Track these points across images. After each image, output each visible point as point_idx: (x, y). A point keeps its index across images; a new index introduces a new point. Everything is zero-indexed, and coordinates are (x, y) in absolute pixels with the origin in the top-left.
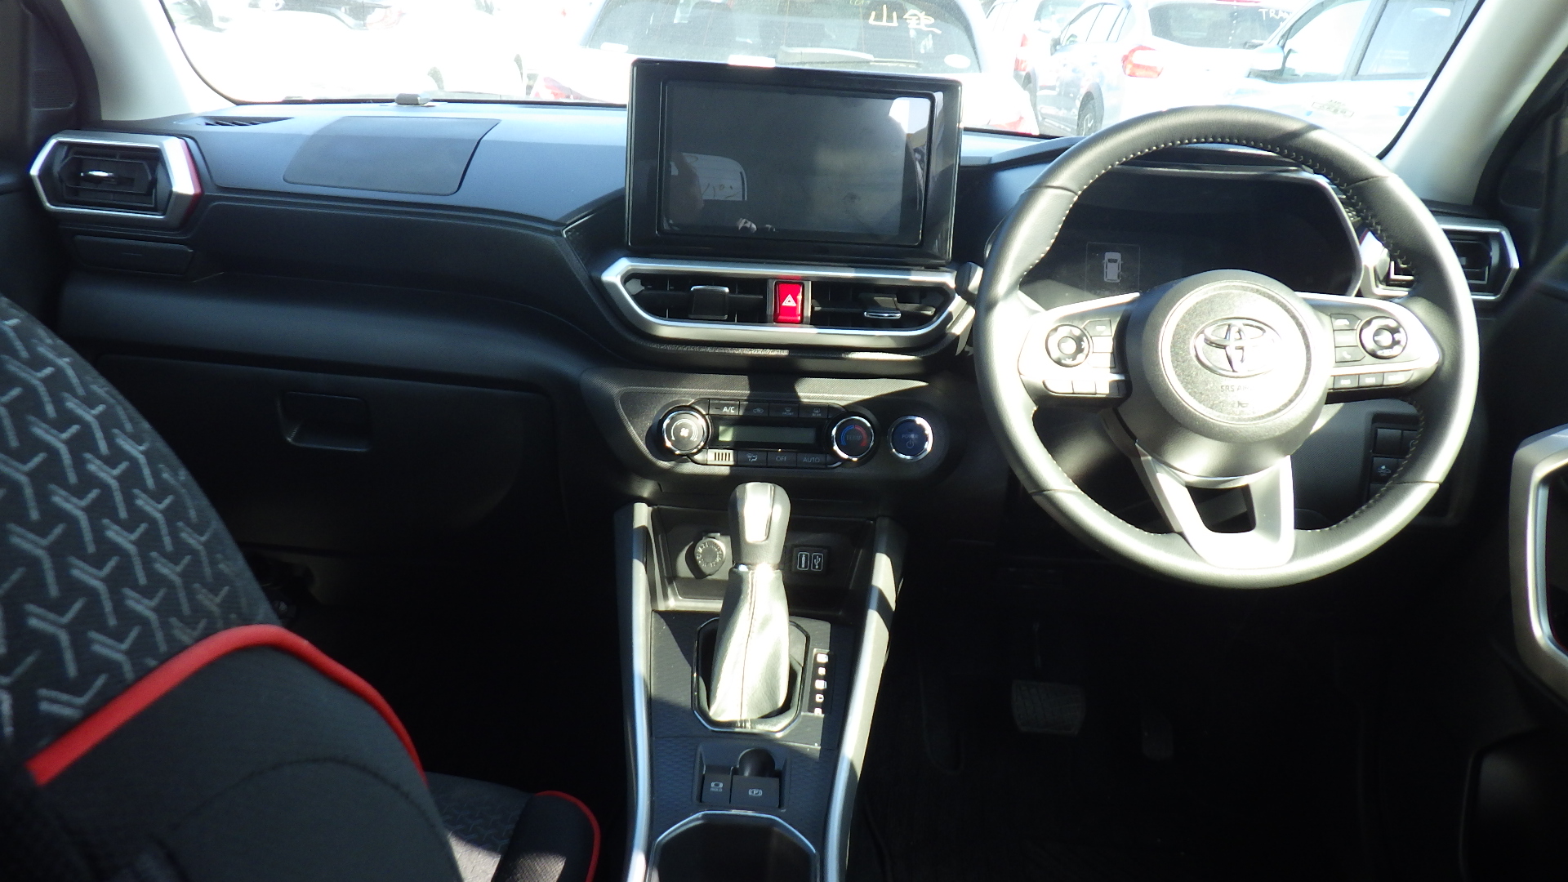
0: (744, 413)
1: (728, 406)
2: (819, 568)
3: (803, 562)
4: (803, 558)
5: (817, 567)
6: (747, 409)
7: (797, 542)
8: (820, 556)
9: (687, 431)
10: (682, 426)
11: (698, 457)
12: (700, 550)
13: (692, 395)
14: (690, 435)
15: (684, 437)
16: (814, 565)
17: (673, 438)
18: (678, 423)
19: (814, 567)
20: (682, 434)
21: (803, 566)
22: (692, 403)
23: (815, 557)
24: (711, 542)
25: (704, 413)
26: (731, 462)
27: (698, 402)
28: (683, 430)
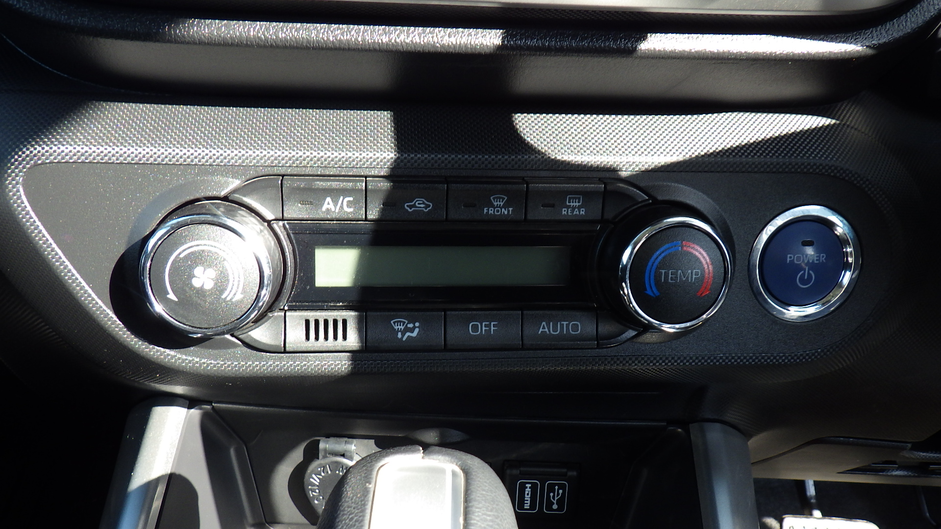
0: (383, 212)
1: (335, 193)
2: (560, 508)
3: (528, 498)
4: (528, 490)
5: (555, 507)
6: (390, 203)
7: (514, 456)
8: (562, 487)
9: (211, 273)
10: (197, 259)
11: (261, 334)
12: (315, 480)
13: (231, 170)
14: (221, 283)
15: (201, 292)
16: (550, 504)
17: (172, 296)
18: (182, 251)
19: (549, 507)
20: (196, 283)
21: (527, 506)
22: (234, 191)
23: (551, 489)
24: (337, 463)
25: (269, 216)
26: (353, 340)
27: (247, 188)
28: (198, 271)
